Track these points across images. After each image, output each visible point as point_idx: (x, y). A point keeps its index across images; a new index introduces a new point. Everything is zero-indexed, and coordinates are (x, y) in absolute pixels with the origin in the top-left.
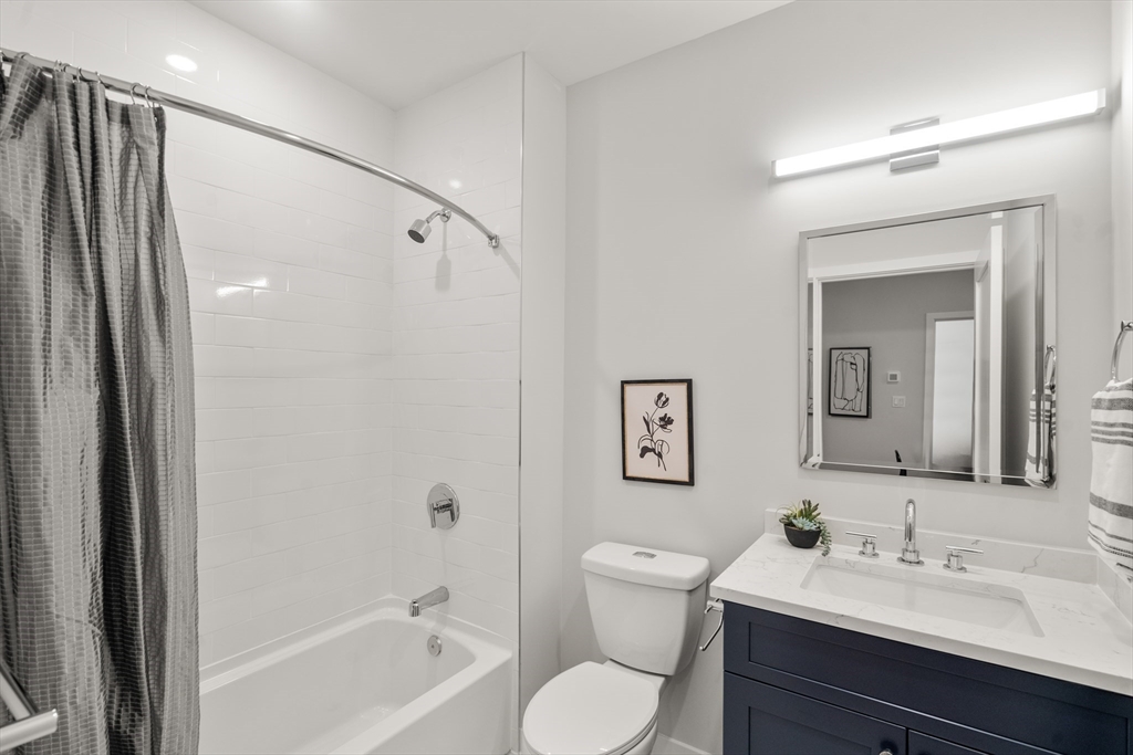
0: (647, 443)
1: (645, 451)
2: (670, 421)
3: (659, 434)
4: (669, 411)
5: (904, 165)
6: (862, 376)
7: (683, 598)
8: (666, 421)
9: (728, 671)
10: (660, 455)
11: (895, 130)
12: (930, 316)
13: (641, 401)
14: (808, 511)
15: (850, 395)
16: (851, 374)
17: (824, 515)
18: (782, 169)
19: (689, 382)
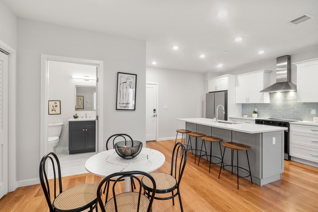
0: (53, 109)
1: (52, 110)
2: (57, 106)
3: (55, 108)
4: (57, 105)
5: (86, 80)
6: (82, 101)
7: (61, 126)
8: (56, 106)
9: (69, 128)
10: (55, 111)
11: (85, 76)
12: (93, 91)
13: (52, 104)
14: (76, 115)
15: (80, 105)
16: (80, 101)
17: (78, 115)
18: (73, 77)
19: (60, 101)
